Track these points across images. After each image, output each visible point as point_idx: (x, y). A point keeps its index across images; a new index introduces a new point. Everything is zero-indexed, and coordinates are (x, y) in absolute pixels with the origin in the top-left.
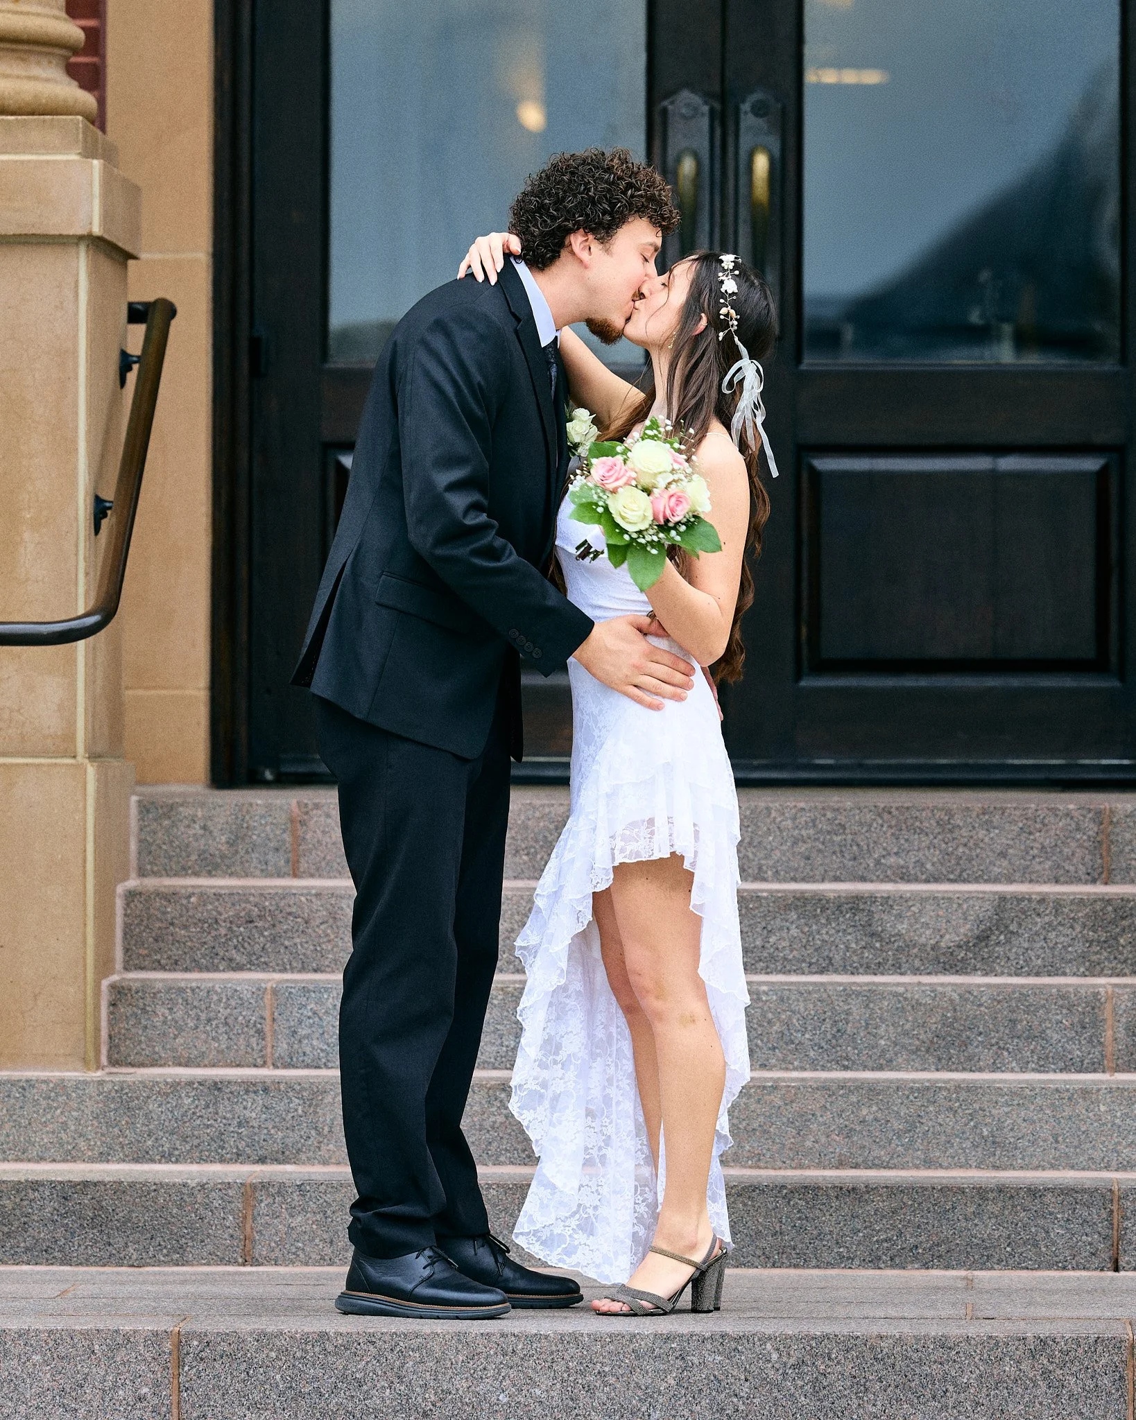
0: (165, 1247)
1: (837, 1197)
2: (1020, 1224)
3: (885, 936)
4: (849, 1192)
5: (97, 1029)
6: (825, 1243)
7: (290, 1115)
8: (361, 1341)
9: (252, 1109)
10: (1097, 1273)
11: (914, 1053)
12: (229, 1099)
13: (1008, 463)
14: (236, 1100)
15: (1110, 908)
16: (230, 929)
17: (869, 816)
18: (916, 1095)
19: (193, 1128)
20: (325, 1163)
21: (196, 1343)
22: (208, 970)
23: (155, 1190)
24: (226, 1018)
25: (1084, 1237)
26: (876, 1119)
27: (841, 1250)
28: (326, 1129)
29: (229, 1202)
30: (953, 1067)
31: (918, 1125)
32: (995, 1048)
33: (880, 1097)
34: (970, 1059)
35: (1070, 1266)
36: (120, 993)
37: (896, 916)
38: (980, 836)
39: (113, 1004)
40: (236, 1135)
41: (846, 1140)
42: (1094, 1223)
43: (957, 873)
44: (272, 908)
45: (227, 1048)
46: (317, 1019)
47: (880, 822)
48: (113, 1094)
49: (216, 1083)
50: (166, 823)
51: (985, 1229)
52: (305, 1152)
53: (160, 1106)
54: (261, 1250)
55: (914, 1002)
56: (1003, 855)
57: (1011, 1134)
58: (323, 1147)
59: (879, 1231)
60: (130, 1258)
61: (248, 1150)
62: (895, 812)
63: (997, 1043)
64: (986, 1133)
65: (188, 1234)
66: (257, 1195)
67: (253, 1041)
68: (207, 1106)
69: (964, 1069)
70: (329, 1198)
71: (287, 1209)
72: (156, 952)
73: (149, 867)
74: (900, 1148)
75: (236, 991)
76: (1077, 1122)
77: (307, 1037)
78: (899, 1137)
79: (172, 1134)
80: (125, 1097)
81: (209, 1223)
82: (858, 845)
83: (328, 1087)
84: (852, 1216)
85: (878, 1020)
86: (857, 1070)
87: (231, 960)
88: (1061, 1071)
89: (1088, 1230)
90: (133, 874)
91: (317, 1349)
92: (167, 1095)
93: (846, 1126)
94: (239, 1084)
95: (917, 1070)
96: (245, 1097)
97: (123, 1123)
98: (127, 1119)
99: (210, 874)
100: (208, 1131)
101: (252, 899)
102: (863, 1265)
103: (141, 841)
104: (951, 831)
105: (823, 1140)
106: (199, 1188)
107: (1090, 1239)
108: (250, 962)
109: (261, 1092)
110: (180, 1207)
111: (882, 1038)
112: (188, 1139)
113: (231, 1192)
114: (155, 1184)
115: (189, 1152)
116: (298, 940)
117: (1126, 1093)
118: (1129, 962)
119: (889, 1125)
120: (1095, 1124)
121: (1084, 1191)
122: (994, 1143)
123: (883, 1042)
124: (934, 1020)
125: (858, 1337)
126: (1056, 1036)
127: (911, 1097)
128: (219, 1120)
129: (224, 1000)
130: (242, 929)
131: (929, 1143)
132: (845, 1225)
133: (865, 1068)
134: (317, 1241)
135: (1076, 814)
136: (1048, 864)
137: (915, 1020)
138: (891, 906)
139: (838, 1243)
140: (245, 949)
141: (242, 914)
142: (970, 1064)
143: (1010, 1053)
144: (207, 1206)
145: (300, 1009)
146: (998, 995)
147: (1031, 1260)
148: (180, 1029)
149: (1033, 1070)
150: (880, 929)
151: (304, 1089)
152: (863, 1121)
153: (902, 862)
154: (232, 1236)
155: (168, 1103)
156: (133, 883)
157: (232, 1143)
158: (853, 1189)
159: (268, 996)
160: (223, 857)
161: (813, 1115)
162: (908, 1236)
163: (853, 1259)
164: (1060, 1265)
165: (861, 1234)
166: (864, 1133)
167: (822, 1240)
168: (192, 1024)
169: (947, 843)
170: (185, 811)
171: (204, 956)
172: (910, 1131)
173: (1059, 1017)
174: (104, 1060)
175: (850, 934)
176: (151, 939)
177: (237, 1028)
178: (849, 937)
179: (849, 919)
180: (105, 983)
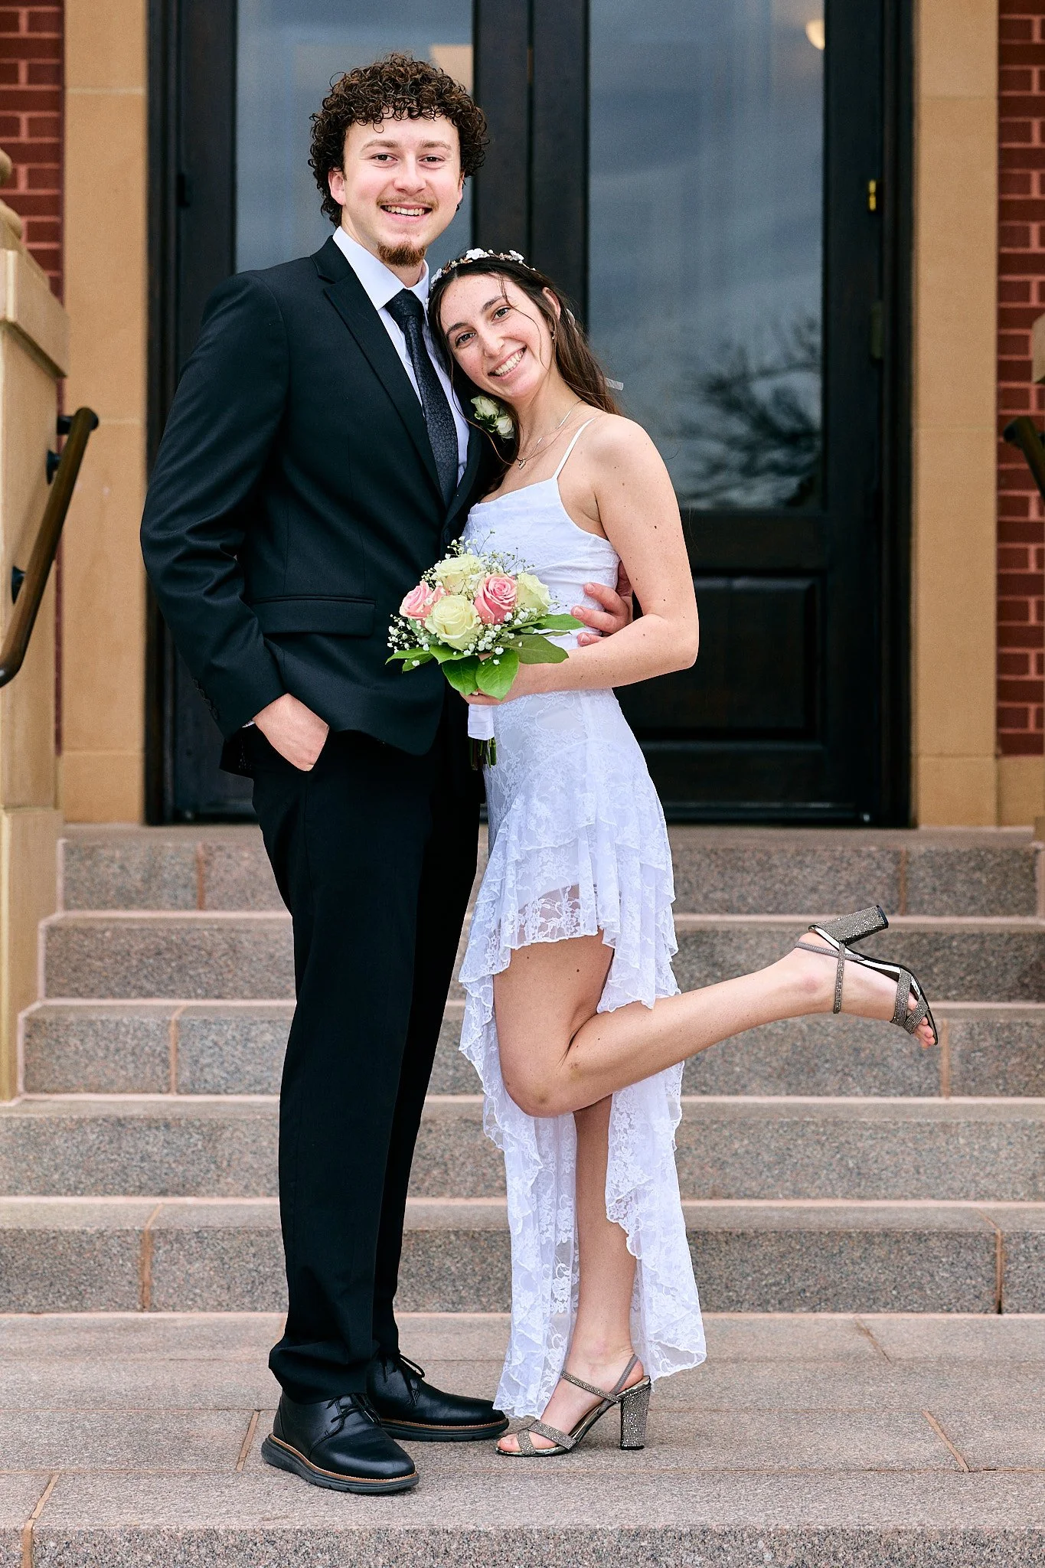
0: (65, 1294)
1: (726, 1243)
2: (905, 1268)
3: (727, 965)
4: (738, 1236)
5: (13, 1061)
6: (714, 1287)
7: (190, 1150)
8: (258, 1540)
9: (154, 1144)
10: (981, 1316)
11: (766, 1079)
12: (132, 1135)
13: (739, 583)
14: (138, 1136)
15: (925, 941)
16: (141, 961)
17: (698, 857)
18: (785, 1129)
19: (97, 1164)
20: (224, 1195)
21: (52, 1544)
22: (121, 997)
23: (54, 1238)
24: (133, 1049)
25: (968, 1281)
26: (747, 1152)
27: (731, 1294)
28: (225, 1164)
29: (128, 1249)
30: (803, 1092)
31: (788, 1157)
32: (840, 1074)
33: (752, 1131)
34: (818, 1084)
35: (954, 1309)
36: (35, 1026)
37: (735, 948)
38: (795, 874)
39: (29, 1036)
40: (138, 1169)
41: (719, 1172)
42: (978, 1267)
43: (775, 905)
44: (179, 942)
45: (135, 1076)
46: (217, 1049)
47: (708, 861)
48: (21, 1130)
49: (119, 1120)
50: (89, 863)
51: (870, 1273)
52: (204, 1186)
53: (66, 1141)
54: (159, 1297)
55: (766, 1032)
56: (814, 890)
57: (875, 1166)
58: (222, 1180)
59: (767, 1276)
60: (30, 1304)
61: (150, 1184)
62: (720, 853)
63: (843, 1070)
64: (851, 1165)
65: (87, 1281)
66: (155, 1242)
67: (159, 1069)
68: (111, 1142)
69: (812, 1094)
70: (226, 1245)
71: (184, 1256)
72: (74, 981)
73: (73, 901)
74: (769, 1180)
75: (142, 1023)
76: (937, 1154)
77: (209, 1065)
78: (769, 1169)
79: (77, 1167)
80: (32, 1133)
81: (107, 1269)
82: (690, 882)
83: (226, 1123)
84: (741, 1260)
85: (733, 1049)
86: (714, 1094)
87: (141, 988)
88: (901, 1095)
89: (972, 1273)
90: (60, 907)
91: (203, 1551)
92: (73, 1131)
93: (719, 1159)
94: (142, 1120)
95: (769, 1095)
96: (147, 1133)
97: (31, 1157)
98: (35, 1154)
99: (127, 907)
100: (112, 1165)
101: (160, 934)
102: (752, 1307)
103: (66, 879)
104: (770, 869)
105: (697, 1172)
106: (98, 1235)
107: (974, 1282)
108: (159, 990)
109: (163, 1128)
110: (79, 1254)
111: (737, 1065)
112: (93, 1173)
113: (129, 1239)
114: (54, 1232)
115: (93, 1185)
116: (201, 970)
117: (984, 1127)
118: (942, 989)
119: (760, 1157)
120: (955, 1156)
121: (967, 1235)
122: (859, 1174)
123: (738, 1069)
124: (785, 1049)
125: (870, 1532)
126: (896, 1064)
127: (781, 1131)
128: (122, 1155)
129: (132, 1031)
130: (151, 961)
131: (797, 1174)
132: (734, 1269)
133: (722, 1093)
134: (215, 1286)
135: (877, 855)
136: (853, 898)
137: (768, 1049)
138: (731, 940)
139: (727, 1287)
140: (154, 978)
141: (152, 947)
142: (818, 1090)
143: (854, 1079)
144: (106, 1253)
145: (201, 1039)
146: (844, 1025)
147: (916, 1303)
148: (91, 1059)
149: (876, 1094)
150: (721, 959)
151: (202, 1125)
152: (736, 1154)
153: (727, 897)
154: (130, 1283)
155: (74, 1138)
156: (58, 916)
157: (135, 1177)
158: (742, 1234)
159: (172, 1028)
160: (138, 892)
161: (688, 1148)
162: (796, 1280)
163: (742, 1303)
164: (945, 1308)
165: (750, 1279)
166: (737, 1165)
167: (711, 1284)
168: (102, 1055)
169: (765, 880)
170: (105, 853)
171: (117, 985)
172: (779, 1163)
173: (899, 1046)
174: (20, 1087)
175: (693, 964)
176: (70, 970)
177: (144, 1058)
178: (694, 967)
179: (694, 951)
180: (22, 1016)
